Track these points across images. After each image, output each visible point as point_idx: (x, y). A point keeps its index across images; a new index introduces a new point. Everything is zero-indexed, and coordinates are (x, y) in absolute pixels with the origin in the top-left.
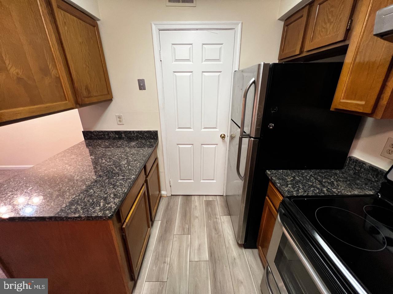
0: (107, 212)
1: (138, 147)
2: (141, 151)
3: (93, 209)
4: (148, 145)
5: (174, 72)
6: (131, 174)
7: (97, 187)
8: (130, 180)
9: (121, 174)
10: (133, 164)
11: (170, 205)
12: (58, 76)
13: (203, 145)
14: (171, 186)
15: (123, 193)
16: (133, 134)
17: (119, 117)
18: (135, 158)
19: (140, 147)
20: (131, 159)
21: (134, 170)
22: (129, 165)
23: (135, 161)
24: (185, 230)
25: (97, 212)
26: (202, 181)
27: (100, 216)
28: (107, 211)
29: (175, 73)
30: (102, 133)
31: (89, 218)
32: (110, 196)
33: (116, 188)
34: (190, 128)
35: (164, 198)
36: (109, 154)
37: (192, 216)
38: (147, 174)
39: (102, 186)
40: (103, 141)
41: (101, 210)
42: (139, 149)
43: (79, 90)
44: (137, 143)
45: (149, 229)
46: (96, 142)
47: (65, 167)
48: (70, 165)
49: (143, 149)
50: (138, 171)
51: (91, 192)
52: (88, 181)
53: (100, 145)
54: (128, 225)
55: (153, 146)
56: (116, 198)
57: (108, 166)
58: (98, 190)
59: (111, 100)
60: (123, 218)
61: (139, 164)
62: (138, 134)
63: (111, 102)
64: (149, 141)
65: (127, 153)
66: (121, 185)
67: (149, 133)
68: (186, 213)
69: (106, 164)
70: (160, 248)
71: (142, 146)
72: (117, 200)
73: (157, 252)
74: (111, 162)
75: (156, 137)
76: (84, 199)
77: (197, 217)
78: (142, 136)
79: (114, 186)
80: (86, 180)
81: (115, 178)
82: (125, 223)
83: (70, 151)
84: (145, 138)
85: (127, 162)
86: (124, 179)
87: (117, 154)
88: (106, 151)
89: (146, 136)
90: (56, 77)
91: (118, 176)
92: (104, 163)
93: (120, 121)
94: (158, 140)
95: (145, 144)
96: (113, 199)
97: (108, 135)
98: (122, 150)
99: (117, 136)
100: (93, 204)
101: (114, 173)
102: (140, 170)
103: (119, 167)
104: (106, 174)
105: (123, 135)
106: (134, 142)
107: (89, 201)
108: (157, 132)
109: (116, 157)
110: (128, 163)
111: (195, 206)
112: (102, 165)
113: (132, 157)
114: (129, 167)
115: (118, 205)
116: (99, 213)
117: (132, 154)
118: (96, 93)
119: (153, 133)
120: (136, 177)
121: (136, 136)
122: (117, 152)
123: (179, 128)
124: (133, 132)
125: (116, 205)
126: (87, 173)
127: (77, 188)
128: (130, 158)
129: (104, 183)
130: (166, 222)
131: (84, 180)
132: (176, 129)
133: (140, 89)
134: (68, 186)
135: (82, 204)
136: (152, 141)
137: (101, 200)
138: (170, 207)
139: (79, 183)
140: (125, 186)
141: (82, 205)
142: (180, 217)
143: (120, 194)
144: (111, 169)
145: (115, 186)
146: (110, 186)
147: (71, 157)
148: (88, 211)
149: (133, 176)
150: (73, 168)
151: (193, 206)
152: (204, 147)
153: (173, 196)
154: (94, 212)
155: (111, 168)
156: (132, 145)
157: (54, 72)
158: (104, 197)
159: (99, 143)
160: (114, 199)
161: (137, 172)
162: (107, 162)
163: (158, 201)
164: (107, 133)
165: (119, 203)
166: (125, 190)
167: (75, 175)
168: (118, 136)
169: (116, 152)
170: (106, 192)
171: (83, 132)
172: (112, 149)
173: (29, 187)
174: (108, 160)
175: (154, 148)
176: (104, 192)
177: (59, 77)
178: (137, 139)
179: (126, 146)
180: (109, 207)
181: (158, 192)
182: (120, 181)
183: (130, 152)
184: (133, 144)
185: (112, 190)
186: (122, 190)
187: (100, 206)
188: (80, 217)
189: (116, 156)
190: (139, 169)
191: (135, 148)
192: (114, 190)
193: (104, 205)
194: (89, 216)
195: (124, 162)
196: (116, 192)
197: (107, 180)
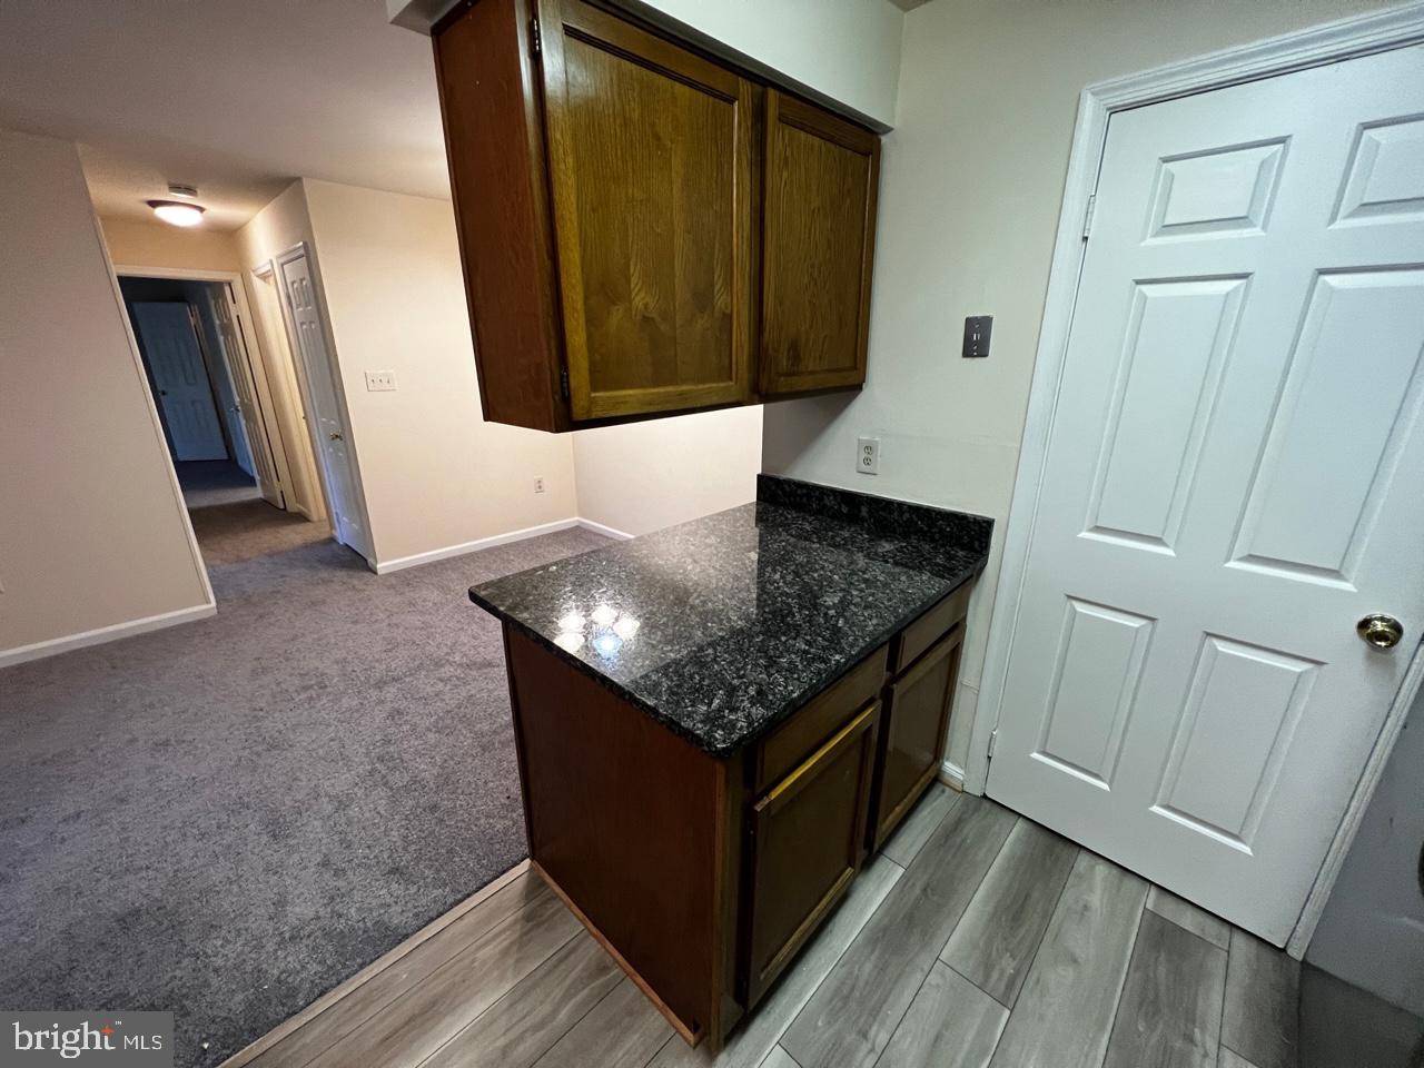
0: (719, 734)
1: (896, 564)
2: (903, 578)
3: (692, 706)
4: (937, 565)
5: (1139, 282)
6: (833, 645)
7: (728, 646)
8: (822, 666)
9: (805, 634)
10: (855, 614)
11: (965, 831)
12: (728, 311)
13: (1216, 642)
14: (989, 758)
15: (784, 699)
16: (896, 514)
17: (869, 448)
18: (871, 599)
19: (905, 566)
20: (857, 596)
21: (851, 639)
22: (840, 615)
23: (866, 608)
24: (995, 975)
25: (695, 718)
26: (1156, 809)
27: (698, 736)
28: (720, 732)
29: (1144, 288)
30: (805, 491)
31: (673, 726)
32: (747, 687)
33: (773, 671)
34: (1157, 541)
35: (947, 789)
36: (801, 558)
37: (1048, 938)
38: (898, 671)
39: (740, 650)
40: (802, 514)
41: (707, 719)
42: (897, 570)
43: (770, 351)
44: (902, 547)
45: (849, 871)
46: (781, 515)
47: (685, 562)
48: (695, 561)
49: (911, 572)
50: (863, 645)
51: (708, 655)
52: (715, 619)
53: (786, 526)
54: (773, 813)
55: (955, 575)
56: (759, 702)
57: (781, 595)
58: (726, 656)
59: (857, 388)
60: (762, 781)
61: (875, 621)
62: (914, 516)
63: (855, 396)
64: (948, 553)
65: (853, 573)
66: (792, 669)
67: (957, 521)
68: (1022, 906)
69: (778, 588)
70: (868, 967)
71: (912, 563)
72: (758, 712)
73: (851, 973)
74: (794, 585)
75: (981, 543)
76: (684, 667)
77: (1075, 961)
78: (926, 529)
79: (772, 662)
80: (710, 616)
81: (783, 639)
82: (766, 801)
83: (711, 524)
84: (937, 536)
85: (841, 602)
86: (805, 652)
87: (823, 568)
88: (795, 547)
89: (941, 530)
90: (724, 314)
91: (795, 639)
92: (775, 582)
93: (867, 461)
94: (986, 556)
95: (925, 560)
96: (750, 703)
97: (820, 499)
98: (843, 558)
99: (845, 510)
100: (697, 690)
101: (788, 624)
102: (870, 643)
103: (809, 609)
104: (765, 619)
105: (864, 511)
106: (892, 541)
107: (692, 678)
108: (989, 523)
109: (816, 575)
110: (843, 606)
111: (1081, 904)
112: (768, 586)
113: (861, 591)
114: (837, 621)
115: (754, 729)
116: (700, 726)
117: (866, 581)
118: (818, 361)
119: (972, 527)
120: (845, 663)
121: (905, 522)
122: (825, 560)
123: (1098, 529)
124: (901, 504)
125: (750, 724)
126: (721, 596)
127: (683, 629)
128: (855, 593)
129: (750, 642)
130: (924, 890)
131: (707, 612)
132: (1081, 531)
133: (967, 353)
134: (668, 616)
135: (675, 679)
136: (961, 553)
137: (720, 689)
138: (959, 840)
139: (693, 616)
140: (798, 679)
141: (672, 681)
142: (990, 909)
143: (774, 695)
144: (785, 607)
145: (771, 666)
146: (761, 657)
147: (707, 541)
148: (678, 703)
149: (837, 657)
150: (698, 570)
151: (1068, 897)
152: (1220, 649)
153: (987, 805)
154: (689, 716)
155: (788, 604)
156: (880, 550)
157: (721, 301)
158: (730, 683)
159: (787, 519)
160: (753, 704)
161: (857, 649)
162: (784, 582)
163: (916, 790)
164: (817, 493)
165: (760, 724)
166: (792, 692)
167: (695, 590)
168: (849, 511)
169: (821, 559)
170: (742, 672)
171: (758, 476)
172: (814, 546)
173: (602, 585)
174: (789, 578)
175: (957, 581)
176: (738, 670)
177: (730, 316)
178: (905, 536)
179: (861, 549)
180: (731, 721)
181: (928, 757)
182: (793, 656)
183: (864, 573)
184: (887, 546)
185: (761, 673)
186: (785, 687)
187: (709, 705)
188: (654, 710)
189: (816, 571)
190: (867, 639)
191: (887, 562)
192: (764, 676)
193: (720, 710)
194: (673, 717)
195: (831, 599)
196: (769, 684)
197: (761, 637)
